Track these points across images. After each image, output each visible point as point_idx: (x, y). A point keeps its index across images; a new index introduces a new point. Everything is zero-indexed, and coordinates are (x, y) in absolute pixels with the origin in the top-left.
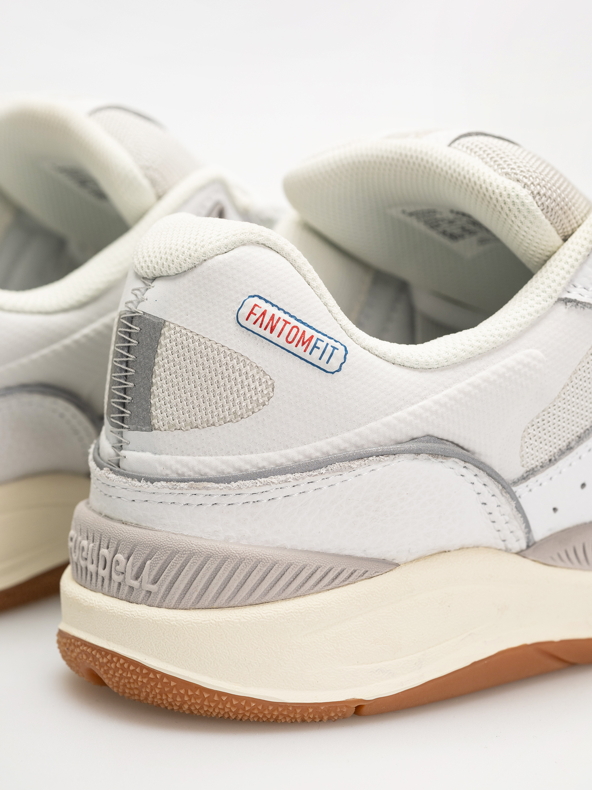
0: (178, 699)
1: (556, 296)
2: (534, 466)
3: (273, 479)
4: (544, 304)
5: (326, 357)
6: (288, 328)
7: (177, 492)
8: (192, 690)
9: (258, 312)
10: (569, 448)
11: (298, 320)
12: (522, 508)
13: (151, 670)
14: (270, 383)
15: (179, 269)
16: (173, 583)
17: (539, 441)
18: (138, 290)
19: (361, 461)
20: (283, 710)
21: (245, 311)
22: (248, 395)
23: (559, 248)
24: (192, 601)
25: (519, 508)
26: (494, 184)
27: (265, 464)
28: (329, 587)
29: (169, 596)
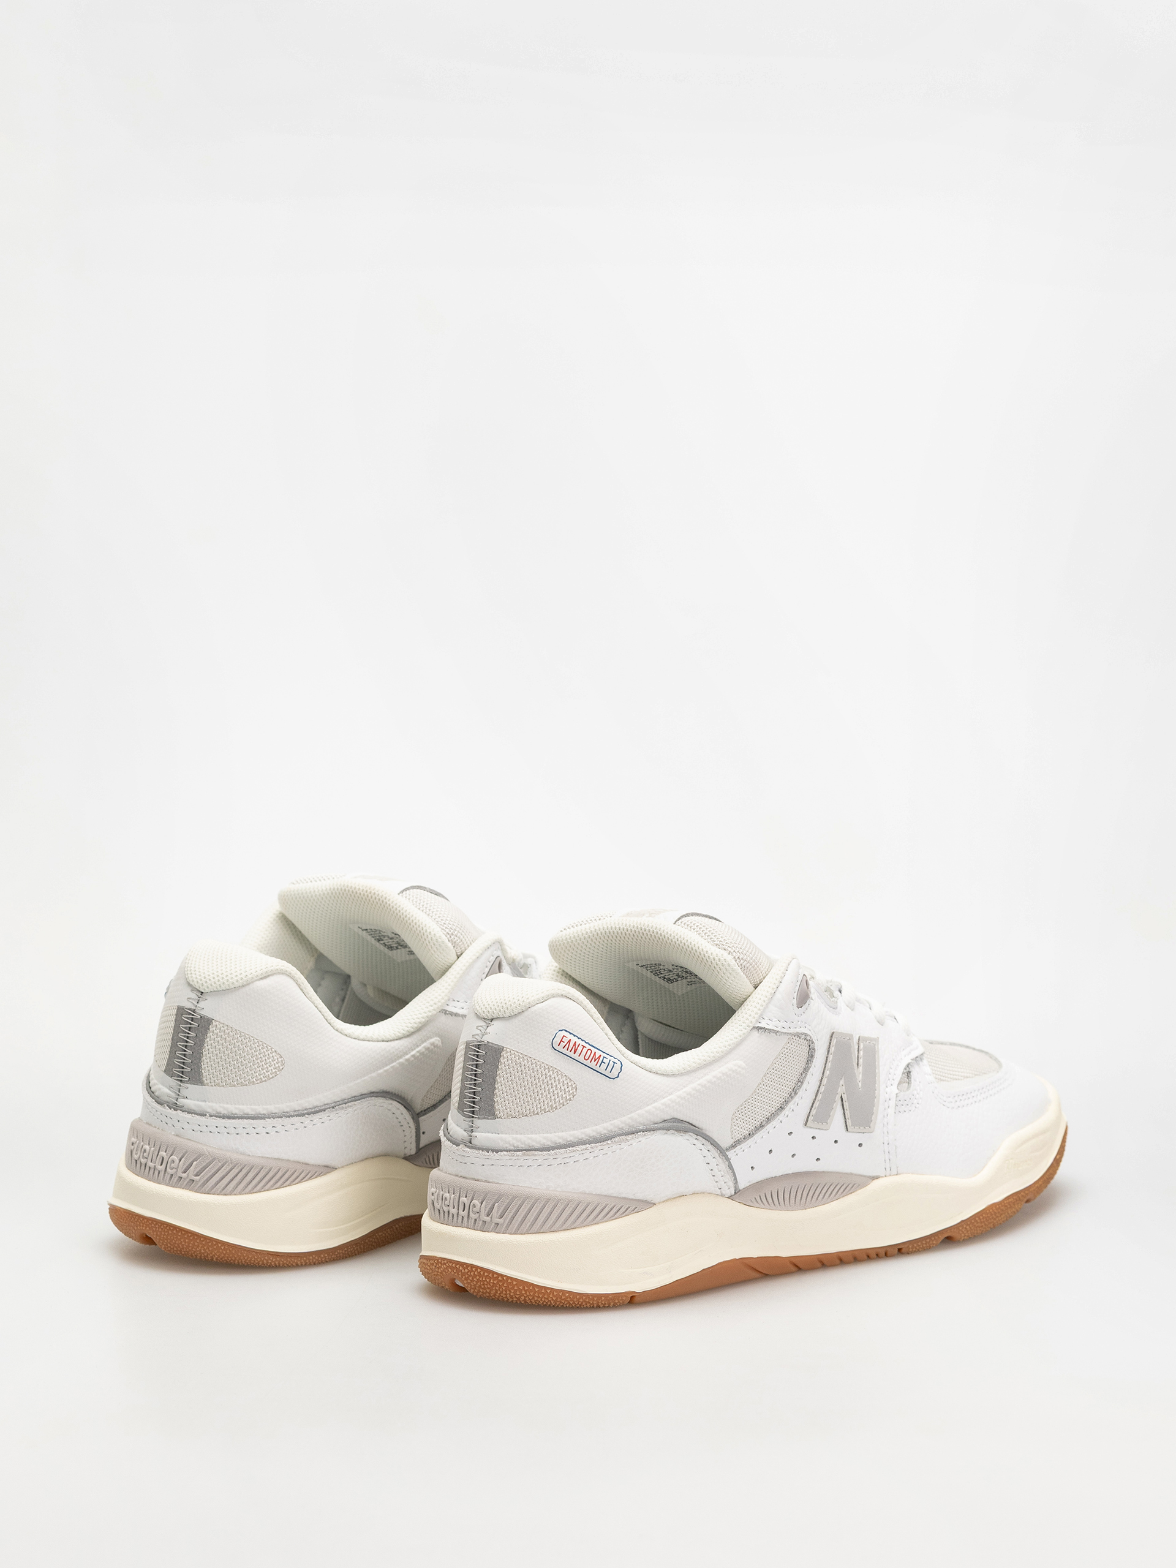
0: (518, 1293)
1: (751, 1026)
2: (739, 1138)
3: (577, 1148)
4: (745, 1031)
5: (609, 1069)
6: (585, 1050)
7: (514, 1158)
8: (527, 1287)
9: (566, 1040)
10: (762, 1126)
11: (590, 1045)
12: (732, 1167)
13: (499, 1275)
14: (574, 1086)
15: (512, 1013)
16: (513, 1218)
17: (742, 1121)
18: (481, 1026)
19: (633, 1135)
20: (586, 1299)
21: (557, 1040)
22: (560, 1094)
23: (752, 993)
24: (526, 1228)
25: (731, 1167)
26: (710, 952)
27: (572, 1138)
28: (613, 1218)
29: (511, 1226)
